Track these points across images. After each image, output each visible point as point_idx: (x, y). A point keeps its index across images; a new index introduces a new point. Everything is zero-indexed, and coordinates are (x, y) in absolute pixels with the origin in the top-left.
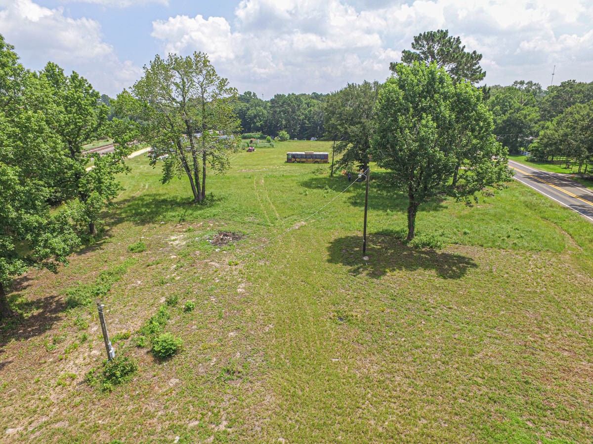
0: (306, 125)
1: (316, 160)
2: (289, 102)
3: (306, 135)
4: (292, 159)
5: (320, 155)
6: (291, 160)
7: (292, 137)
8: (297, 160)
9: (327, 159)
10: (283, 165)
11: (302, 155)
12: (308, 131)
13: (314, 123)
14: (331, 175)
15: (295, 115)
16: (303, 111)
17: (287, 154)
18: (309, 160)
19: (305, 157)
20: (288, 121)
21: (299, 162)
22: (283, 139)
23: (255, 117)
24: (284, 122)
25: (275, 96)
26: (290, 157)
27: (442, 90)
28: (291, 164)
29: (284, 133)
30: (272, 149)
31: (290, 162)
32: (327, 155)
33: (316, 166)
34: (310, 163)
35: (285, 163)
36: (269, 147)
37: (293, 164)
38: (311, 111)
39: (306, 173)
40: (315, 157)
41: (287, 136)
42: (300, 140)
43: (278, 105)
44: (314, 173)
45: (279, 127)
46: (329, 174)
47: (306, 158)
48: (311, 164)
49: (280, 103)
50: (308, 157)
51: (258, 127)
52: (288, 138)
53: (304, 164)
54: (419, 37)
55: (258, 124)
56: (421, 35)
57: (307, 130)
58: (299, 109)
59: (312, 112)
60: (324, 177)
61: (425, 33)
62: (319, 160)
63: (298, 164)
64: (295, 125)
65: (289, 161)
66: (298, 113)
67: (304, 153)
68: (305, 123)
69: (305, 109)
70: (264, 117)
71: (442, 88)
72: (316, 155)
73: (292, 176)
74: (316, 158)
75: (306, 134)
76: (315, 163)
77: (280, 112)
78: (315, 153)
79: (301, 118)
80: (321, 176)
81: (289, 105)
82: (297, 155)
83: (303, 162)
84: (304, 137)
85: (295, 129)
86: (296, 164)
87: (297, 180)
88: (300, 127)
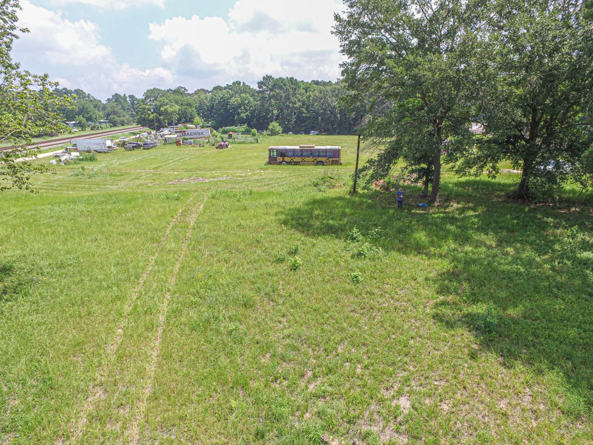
0: (304, 115)
1: (319, 159)
2: (282, 84)
3: (304, 128)
4: (278, 158)
5: (326, 151)
6: (275, 159)
7: (286, 131)
8: (287, 159)
9: (338, 157)
10: (261, 169)
11: (294, 150)
12: (306, 123)
13: (314, 112)
14: (354, 192)
15: (290, 102)
16: (300, 97)
17: (270, 150)
18: (307, 159)
19: (299, 154)
20: (281, 110)
21: (289, 163)
22: (274, 133)
23: (240, 106)
24: (275, 112)
26: (275, 154)
28: (275, 166)
29: (275, 125)
30: (256, 145)
31: (274, 164)
32: (339, 151)
33: (320, 170)
34: (309, 165)
35: (265, 165)
36: (251, 143)
37: (279, 166)
38: (310, 96)
39: (301, 185)
40: (317, 154)
41: (279, 129)
42: (296, 134)
43: (268, 89)
44: (316, 185)
45: (269, 118)
46: (348, 189)
47: (302, 156)
48: (311, 167)
49: (270, 86)
50: (305, 154)
51: (242, 118)
52: (280, 132)
53: (299, 167)
55: (243, 115)
57: (304, 121)
58: (294, 95)
59: (311, 98)
60: (337, 195)
62: (323, 159)
63: (289, 166)
64: (290, 115)
65: (272, 161)
66: (293, 99)
67: (298, 147)
68: (302, 112)
69: (302, 95)
70: (251, 107)
72: (319, 150)
73: (270, 194)
74: (319, 156)
75: (303, 126)
76: (317, 165)
77: (270, 98)
78: (317, 147)
79: (298, 105)
80: (331, 193)
81: (281, 88)
82: (287, 150)
83: (297, 163)
84: (300, 131)
85: (289, 121)
86: (284, 167)
87: (278, 205)
88: (296, 118)
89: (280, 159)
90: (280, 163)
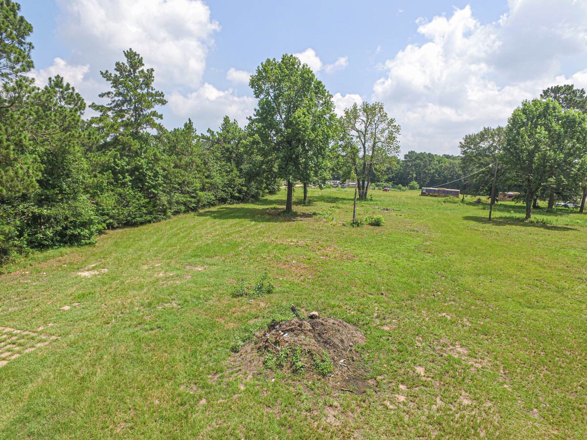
0: (436, 178)
2: (422, 157)
5: (451, 191)
8: (431, 194)
11: (435, 190)
13: (444, 177)
15: (426, 169)
16: (434, 166)
20: (418, 174)
21: (431, 196)
24: (414, 175)
25: (409, 152)
26: (424, 191)
27: (554, 114)
28: (425, 196)
29: (414, 183)
35: (419, 196)
38: (442, 166)
40: (447, 193)
41: (417, 186)
43: (411, 160)
45: (410, 179)
49: (413, 158)
50: (440, 193)
52: (418, 188)
54: (547, 91)
56: (548, 89)
57: (436, 183)
58: (430, 164)
59: (443, 168)
61: (552, 87)
64: (425, 178)
65: (423, 194)
66: (429, 167)
69: (436, 165)
71: (554, 112)
72: (448, 191)
77: (412, 166)
78: (447, 189)
79: (432, 171)
81: (421, 160)
82: (431, 190)
83: (435, 196)
85: (425, 181)
86: (429, 197)
88: (431, 180)
89: (427, 193)
90: (427, 195)
